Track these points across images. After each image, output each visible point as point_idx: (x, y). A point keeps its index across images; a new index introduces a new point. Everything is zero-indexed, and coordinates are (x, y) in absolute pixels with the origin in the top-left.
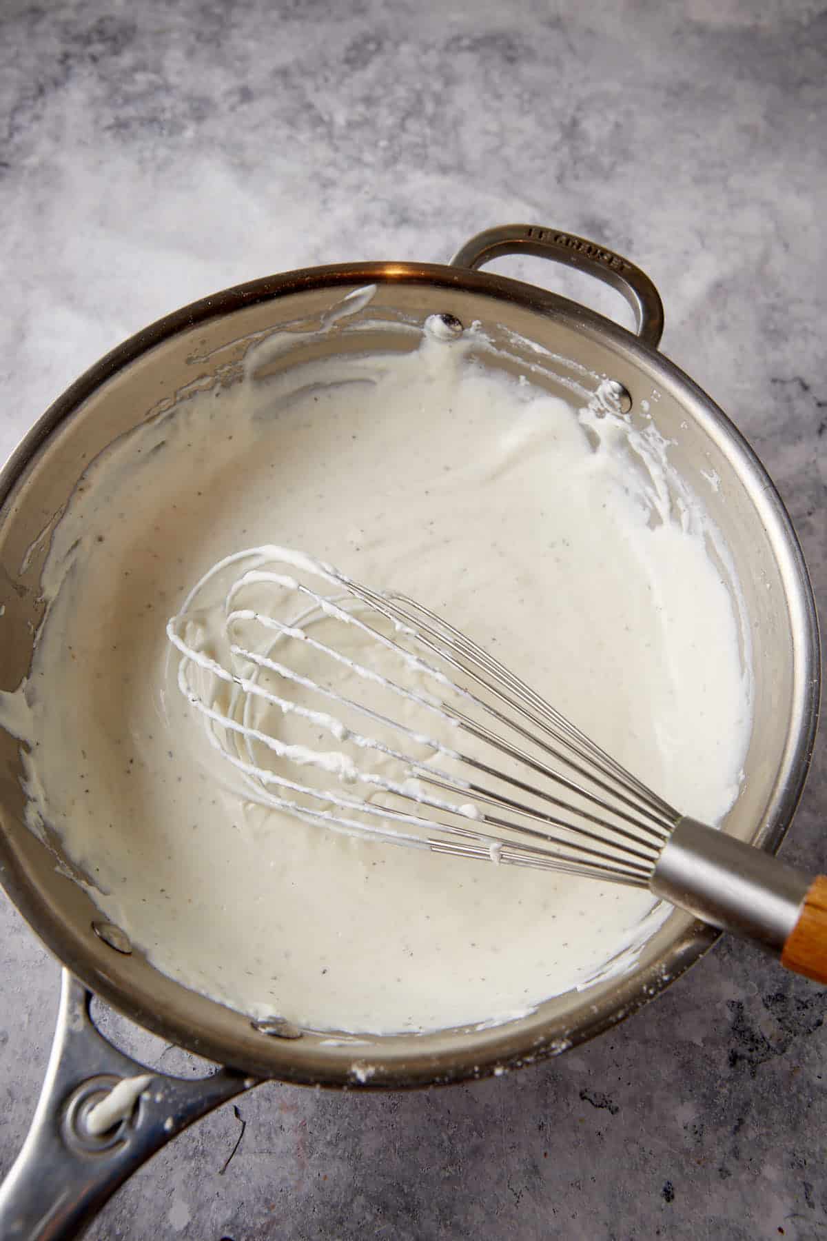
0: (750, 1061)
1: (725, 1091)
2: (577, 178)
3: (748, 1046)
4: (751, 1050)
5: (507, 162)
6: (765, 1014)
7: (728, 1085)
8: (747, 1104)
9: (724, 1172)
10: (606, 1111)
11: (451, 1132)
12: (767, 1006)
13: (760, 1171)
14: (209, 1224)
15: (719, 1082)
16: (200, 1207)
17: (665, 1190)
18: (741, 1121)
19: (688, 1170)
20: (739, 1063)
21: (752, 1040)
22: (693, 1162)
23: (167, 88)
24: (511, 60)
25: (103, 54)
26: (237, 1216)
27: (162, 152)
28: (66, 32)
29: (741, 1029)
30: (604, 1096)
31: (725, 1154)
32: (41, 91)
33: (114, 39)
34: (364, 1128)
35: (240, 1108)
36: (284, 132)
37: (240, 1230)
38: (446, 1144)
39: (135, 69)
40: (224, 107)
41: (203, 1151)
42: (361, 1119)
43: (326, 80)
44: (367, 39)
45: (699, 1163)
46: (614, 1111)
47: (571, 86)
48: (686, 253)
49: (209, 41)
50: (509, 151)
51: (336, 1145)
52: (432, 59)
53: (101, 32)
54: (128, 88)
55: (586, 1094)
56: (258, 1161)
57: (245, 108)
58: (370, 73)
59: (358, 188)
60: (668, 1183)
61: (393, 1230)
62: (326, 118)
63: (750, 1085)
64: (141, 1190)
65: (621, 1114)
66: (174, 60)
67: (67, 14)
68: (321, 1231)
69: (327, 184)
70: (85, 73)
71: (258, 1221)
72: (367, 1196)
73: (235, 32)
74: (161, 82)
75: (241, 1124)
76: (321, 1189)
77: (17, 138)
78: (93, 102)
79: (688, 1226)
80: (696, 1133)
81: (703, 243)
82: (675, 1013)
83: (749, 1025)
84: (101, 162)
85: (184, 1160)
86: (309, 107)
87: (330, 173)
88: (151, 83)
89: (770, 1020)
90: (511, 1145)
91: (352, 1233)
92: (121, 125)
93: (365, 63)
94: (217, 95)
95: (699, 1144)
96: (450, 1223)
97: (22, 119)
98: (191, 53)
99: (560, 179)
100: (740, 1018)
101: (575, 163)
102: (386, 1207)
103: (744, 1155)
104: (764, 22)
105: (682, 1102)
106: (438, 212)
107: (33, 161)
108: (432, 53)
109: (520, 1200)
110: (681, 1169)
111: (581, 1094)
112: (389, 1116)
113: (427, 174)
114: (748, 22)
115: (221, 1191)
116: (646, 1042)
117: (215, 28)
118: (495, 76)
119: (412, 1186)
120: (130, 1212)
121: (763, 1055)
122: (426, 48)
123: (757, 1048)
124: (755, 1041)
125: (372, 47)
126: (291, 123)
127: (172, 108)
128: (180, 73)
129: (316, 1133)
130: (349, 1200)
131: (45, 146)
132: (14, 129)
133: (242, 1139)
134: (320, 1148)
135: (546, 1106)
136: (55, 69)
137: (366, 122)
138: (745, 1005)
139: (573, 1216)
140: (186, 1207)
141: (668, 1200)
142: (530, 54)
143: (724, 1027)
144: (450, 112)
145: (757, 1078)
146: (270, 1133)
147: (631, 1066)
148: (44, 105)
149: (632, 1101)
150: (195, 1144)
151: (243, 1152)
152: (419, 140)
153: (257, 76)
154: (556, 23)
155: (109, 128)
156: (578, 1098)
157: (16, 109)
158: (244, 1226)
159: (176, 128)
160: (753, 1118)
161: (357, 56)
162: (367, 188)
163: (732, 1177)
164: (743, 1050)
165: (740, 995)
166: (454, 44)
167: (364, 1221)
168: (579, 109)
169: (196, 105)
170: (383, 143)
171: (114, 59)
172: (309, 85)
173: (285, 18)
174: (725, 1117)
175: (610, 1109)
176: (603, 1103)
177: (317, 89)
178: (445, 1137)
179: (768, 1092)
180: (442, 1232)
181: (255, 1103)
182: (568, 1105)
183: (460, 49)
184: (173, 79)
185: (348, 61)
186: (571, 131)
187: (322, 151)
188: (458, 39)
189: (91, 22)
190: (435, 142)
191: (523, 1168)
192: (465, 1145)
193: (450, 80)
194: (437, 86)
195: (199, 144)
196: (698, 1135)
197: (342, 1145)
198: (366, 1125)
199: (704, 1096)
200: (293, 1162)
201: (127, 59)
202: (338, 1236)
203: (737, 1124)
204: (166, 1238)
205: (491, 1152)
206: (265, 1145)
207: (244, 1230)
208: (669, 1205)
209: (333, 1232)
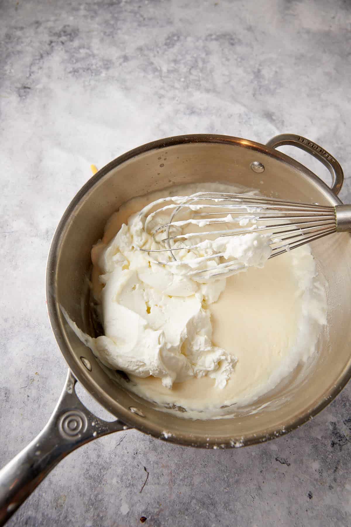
0: (340, 445)
1: (330, 456)
2: (261, 94)
3: (339, 439)
4: (340, 441)
5: (232, 87)
6: (344, 427)
7: (331, 454)
8: (339, 461)
9: (331, 487)
10: (285, 465)
11: (227, 474)
12: (345, 424)
13: (344, 487)
14: (136, 512)
15: (328, 453)
16: (133, 506)
17: (309, 494)
18: (337, 468)
19: (317, 487)
20: (335, 446)
21: (340, 437)
22: (319, 484)
23: (94, 56)
24: (232, 44)
25: (66, 41)
26: (147, 509)
27: (93, 83)
28: (51, 32)
29: (335, 432)
30: (285, 459)
31: (331, 480)
32: (42, 57)
33: (70, 34)
34: (194, 474)
35: (146, 467)
36: (142, 74)
37: (148, 514)
38: (226, 479)
39: (80, 48)
40: (117, 64)
41: (133, 484)
42: (193, 470)
43: (158, 52)
44: (174, 35)
45: (321, 484)
46: (289, 465)
47: (256, 55)
48: (306, 126)
49: (109, 35)
50: (232, 83)
51: (184, 480)
52: (200, 43)
53: (65, 32)
54: (77, 56)
55: (278, 459)
56: (154, 487)
57: (125, 64)
58: (175, 49)
59: (174, 98)
60: (310, 492)
61: (207, 512)
62: (159, 69)
63: (340, 454)
64: (109, 500)
65: (291, 466)
66: (95, 44)
67: (50, 24)
68: (179, 513)
69: (161, 97)
70: (59, 49)
71: (155, 510)
72: (197, 499)
73: (119, 31)
74: (91, 53)
75: (147, 473)
76: (179, 497)
77: (33, 77)
78: (63, 62)
79: (318, 508)
80: (320, 472)
81: (312, 123)
82: (310, 427)
83: (338, 431)
84: (68, 87)
85: (125, 488)
86: (152, 63)
87: (162, 92)
88: (86, 53)
89: (346, 429)
90: (250, 479)
91: (191, 514)
92: (75, 71)
93: (173, 45)
94: (114, 59)
95: (321, 477)
96: (229, 509)
97: (34, 68)
98: (102, 40)
99: (254, 95)
100: (335, 429)
101: (260, 88)
102: (204, 504)
103: (338, 481)
104: (333, 29)
105: (314, 461)
106: (207, 109)
107: (40, 86)
108: (201, 41)
109: (254, 500)
110: (315, 487)
111: (276, 459)
112: (204, 469)
113: (201, 93)
114: (327, 29)
115: (140, 499)
116: (299, 438)
117: (111, 30)
118: (226, 51)
119: (213, 496)
120: (105, 508)
121: (344, 442)
122: (198, 39)
123: (342, 440)
124: (341, 437)
125: (175, 38)
126: (145, 70)
127: (96, 64)
128: (98, 49)
129: (176, 476)
130: (190, 501)
131: (44, 80)
132: (31, 73)
133: (147, 479)
134: (178, 482)
135: (263, 464)
136: (47, 47)
137: (175, 71)
138: (337, 424)
139: (275, 505)
140: (127, 506)
141: (310, 498)
142: (240, 42)
143: (329, 432)
144: (209, 67)
145: (342, 451)
146: (158, 477)
147: (294, 447)
148: (43, 62)
149: (295, 461)
150: (129, 482)
151: (148, 484)
152: (197, 78)
153: (130, 51)
154: (250, 29)
155: (70, 72)
156: (275, 460)
157: (32, 64)
158: (150, 512)
159: (98, 72)
160: (341, 466)
161: (170, 42)
162: (177, 98)
163: (334, 489)
164: (336, 441)
165: (334, 420)
166: (209, 37)
167: (196, 509)
168: (260, 65)
169: (106, 62)
170: (183, 80)
171: (71, 43)
172: (151, 55)
173: (139, 25)
174: (331, 466)
175: (287, 464)
176: (284, 462)
177: (155, 56)
178: (225, 476)
179: (347, 457)
180: (226, 513)
181: (152, 465)
182: (271, 463)
183: (212, 40)
184: (96, 52)
185: (166, 44)
186: (258, 74)
187: (158, 83)
188: (211, 35)
189: (60, 28)
190: (203, 79)
191: (255, 487)
192: (233, 479)
193: (208, 53)
194: (203, 55)
195: (108, 79)
197: (186, 480)
198: (195, 472)
199: (322, 458)
200: (167, 487)
201: (76, 43)
202: (186, 515)
203: (335, 469)
204: (120, 518)
205: (243, 482)
206: (157, 481)
207: (150, 514)
208: (311, 500)
209: (184, 514)
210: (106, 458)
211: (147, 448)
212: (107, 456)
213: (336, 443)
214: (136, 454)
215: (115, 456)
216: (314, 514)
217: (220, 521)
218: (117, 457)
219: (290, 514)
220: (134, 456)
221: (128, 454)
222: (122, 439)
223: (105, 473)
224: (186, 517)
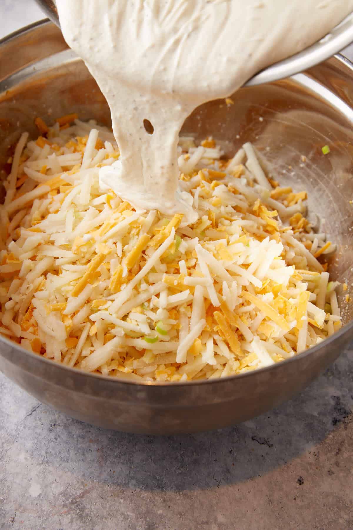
0: (344, 422)
1: (330, 436)
3: (343, 416)
4: (344, 418)
7: (332, 433)
8: (343, 442)
9: (330, 473)
10: (265, 446)
11: (182, 452)
12: (352, 398)
13: (350, 472)
14: (51, 494)
15: (327, 432)
16: (46, 486)
17: (299, 480)
18: (339, 450)
19: (311, 471)
20: (338, 423)
22: (313, 468)
26: (66, 490)
29: (339, 408)
30: (265, 439)
31: (331, 465)
34: (135, 450)
37: (68, 496)
38: (179, 458)
41: (47, 461)
42: (133, 446)
45: (317, 468)
46: (271, 446)
51: (120, 458)
55: (255, 438)
56: (77, 465)
60: (300, 477)
61: (151, 496)
63: (344, 433)
64: (14, 479)
65: (274, 447)
68: (112, 496)
71: (77, 492)
72: (137, 480)
76: (112, 477)
79: (311, 495)
80: (316, 455)
82: (303, 402)
83: (343, 406)
85: (37, 465)
90: (215, 459)
91: (129, 497)
95: (317, 460)
96: (182, 493)
100: (338, 404)
102: (147, 485)
103: (341, 465)
105: (308, 442)
109: (220, 484)
110: (307, 471)
112: (148, 445)
115: (57, 479)
116: (287, 415)
119: (161, 477)
120: (7, 489)
121: (350, 419)
123: (348, 417)
124: (346, 413)
129: (108, 452)
130: (127, 482)
133: (68, 456)
134: (111, 459)
135: (233, 442)
138: (341, 398)
139: (249, 492)
140: (39, 486)
141: (300, 484)
143: (330, 408)
145: (348, 430)
146: (84, 452)
147: (279, 426)
149: (280, 442)
150: (43, 458)
151: (69, 462)
156: (251, 439)
158: (70, 494)
160: (346, 448)
163: (335, 474)
164: (340, 418)
165: (338, 393)
167: (136, 491)
174: (332, 448)
175: (268, 445)
176: (265, 442)
178: (179, 455)
181: (76, 439)
182: (245, 442)
191: (221, 470)
192: (190, 459)
196: (316, 457)
197: (123, 457)
198: (136, 449)
199: (319, 439)
200: (97, 465)
202: (122, 499)
203: (337, 451)
204: (28, 501)
205: (204, 462)
206: (82, 457)
207: (70, 496)
208: (301, 486)
209: (118, 496)
210: (12, 430)
211: (70, 420)
212: (13, 427)
213: (339, 421)
214: (54, 425)
215: (24, 427)
216: (306, 503)
217: (169, 507)
218: (27, 428)
219: (270, 503)
220: (51, 428)
221: (42, 426)
222: (34, 409)
223: (9, 447)
224: (122, 501)
